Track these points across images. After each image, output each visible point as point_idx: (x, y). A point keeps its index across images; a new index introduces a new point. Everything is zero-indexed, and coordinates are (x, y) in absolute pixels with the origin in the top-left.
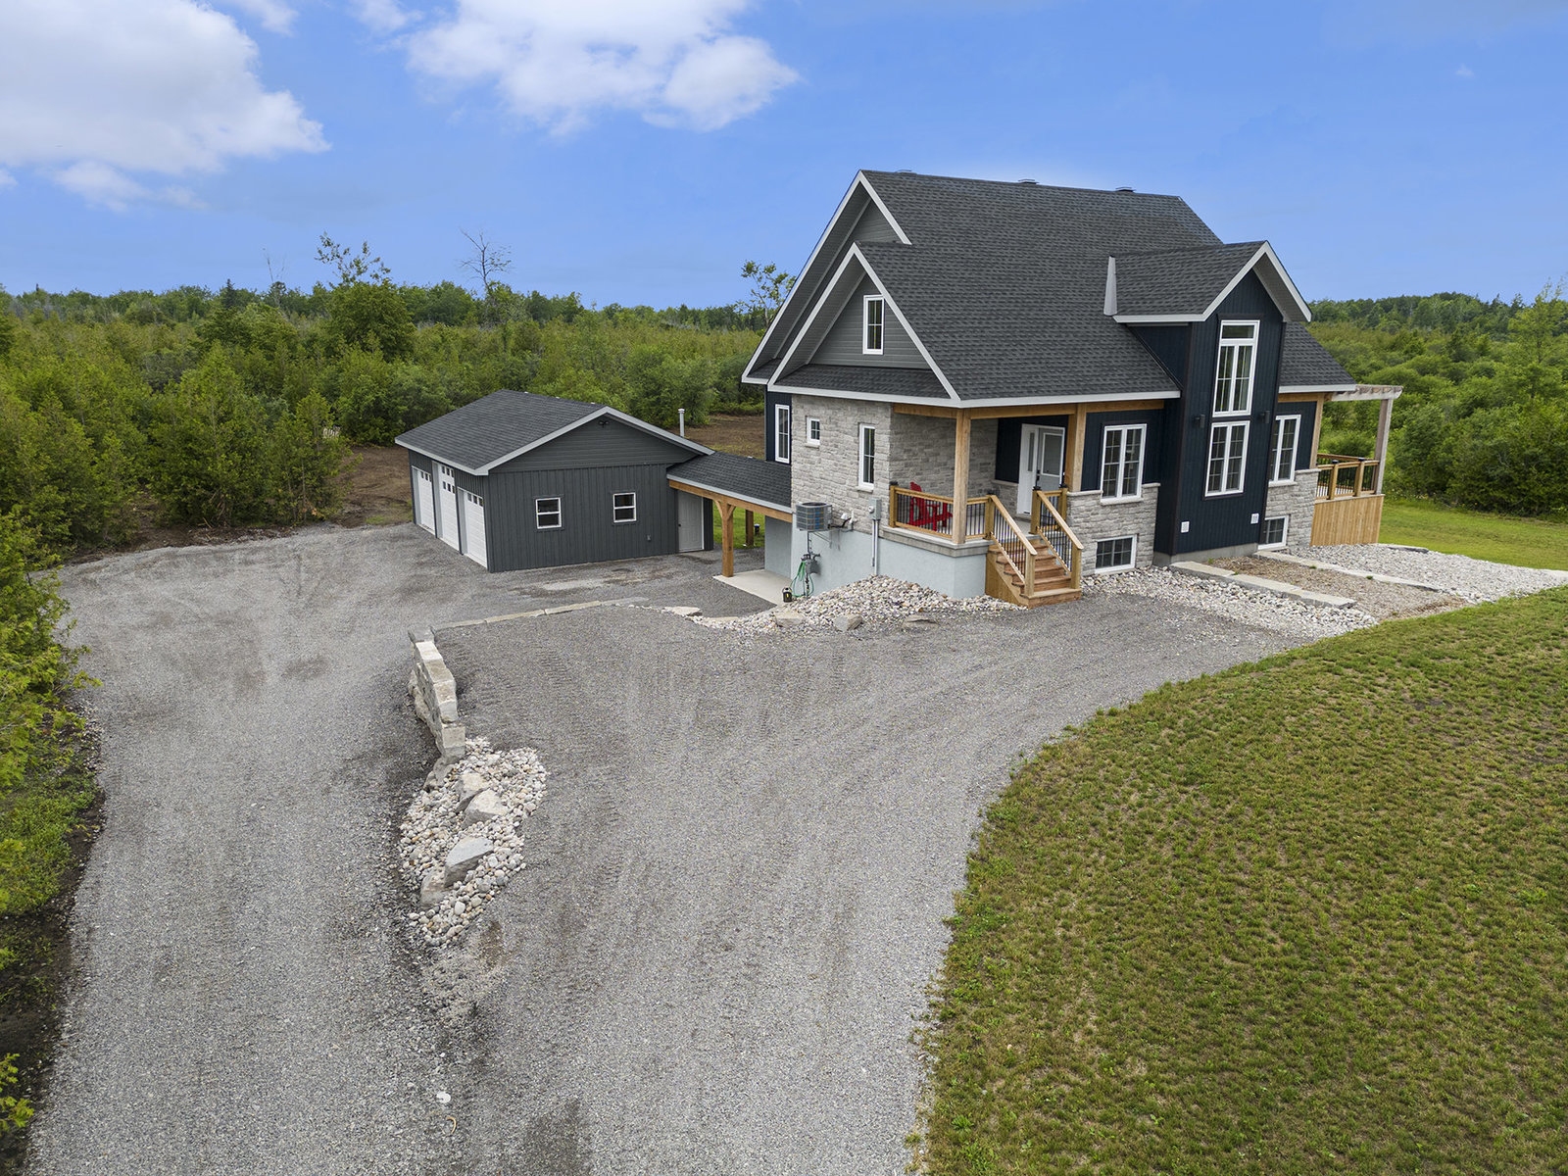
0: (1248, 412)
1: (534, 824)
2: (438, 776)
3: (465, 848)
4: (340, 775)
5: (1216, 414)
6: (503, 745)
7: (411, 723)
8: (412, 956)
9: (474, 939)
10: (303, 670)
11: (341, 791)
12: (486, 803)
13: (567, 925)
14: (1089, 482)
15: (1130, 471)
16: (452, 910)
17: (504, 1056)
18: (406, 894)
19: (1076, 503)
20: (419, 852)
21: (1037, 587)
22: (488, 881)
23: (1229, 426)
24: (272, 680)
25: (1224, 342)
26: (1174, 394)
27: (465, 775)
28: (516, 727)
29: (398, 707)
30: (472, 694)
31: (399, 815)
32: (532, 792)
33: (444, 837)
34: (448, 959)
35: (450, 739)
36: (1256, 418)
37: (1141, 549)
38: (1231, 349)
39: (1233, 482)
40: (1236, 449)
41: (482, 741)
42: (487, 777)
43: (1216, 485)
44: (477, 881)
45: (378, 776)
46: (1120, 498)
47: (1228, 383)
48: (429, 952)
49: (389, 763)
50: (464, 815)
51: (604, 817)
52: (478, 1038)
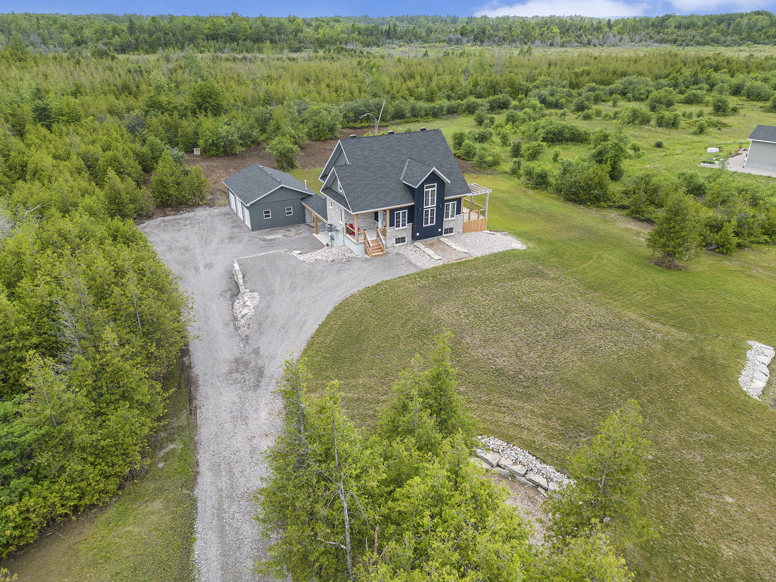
0: (435, 205)
1: (256, 307)
2: (239, 296)
3: (245, 311)
4: (221, 295)
5: (425, 207)
6: (252, 291)
7: (233, 282)
8: (237, 328)
9: (246, 326)
10: (209, 266)
11: (222, 299)
12: (248, 303)
13: (260, 324)
14: (392, 225)
15: (404, 221)
16: (243, 321)
17: (250, 341)
18: (235, 319)
19: (387, 231)
20: (237, 311)
21: (374, 253)
22: (248, 317)
23: (430, 209)
24: (202, 269)
25: (425, 190)
26: (413, 204)
27: (245, 297)
28: (254, 288)
29: (231, 278)
30: (246, 279)
31: (233, 304)
32: (256, 301)
33: (241, 309)
34: (242, 329)
35: (242, 289)
36: (438, 206)
37: (408, 238)
38: (428, 191)
39: (432, 222)
40: (432, 214)
41: (248, 290)
42: (249, 298)
43: (427, 223)
44: (247, 317)
45: (228, 296)
46: (401, 228)
47: (428, 199)
48: (239, 328)
49: (230, 292)
50: (244, 305)
51: (268, 307)
52: (247, 339)
